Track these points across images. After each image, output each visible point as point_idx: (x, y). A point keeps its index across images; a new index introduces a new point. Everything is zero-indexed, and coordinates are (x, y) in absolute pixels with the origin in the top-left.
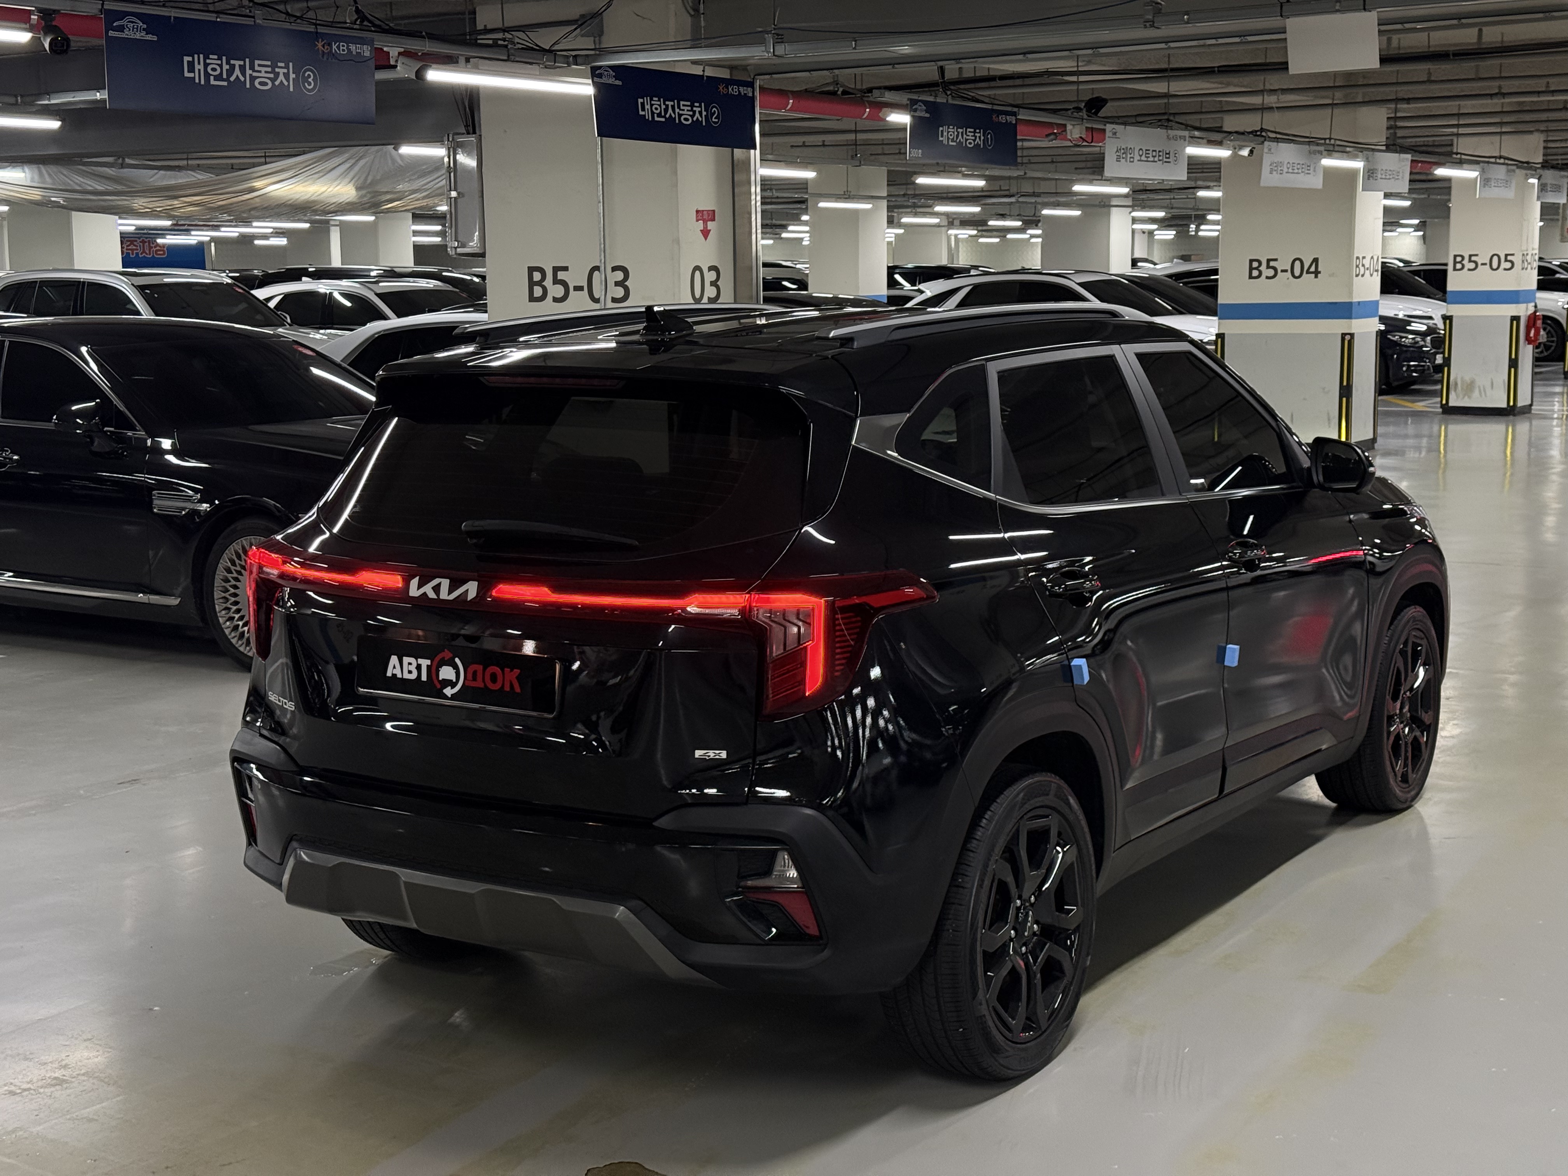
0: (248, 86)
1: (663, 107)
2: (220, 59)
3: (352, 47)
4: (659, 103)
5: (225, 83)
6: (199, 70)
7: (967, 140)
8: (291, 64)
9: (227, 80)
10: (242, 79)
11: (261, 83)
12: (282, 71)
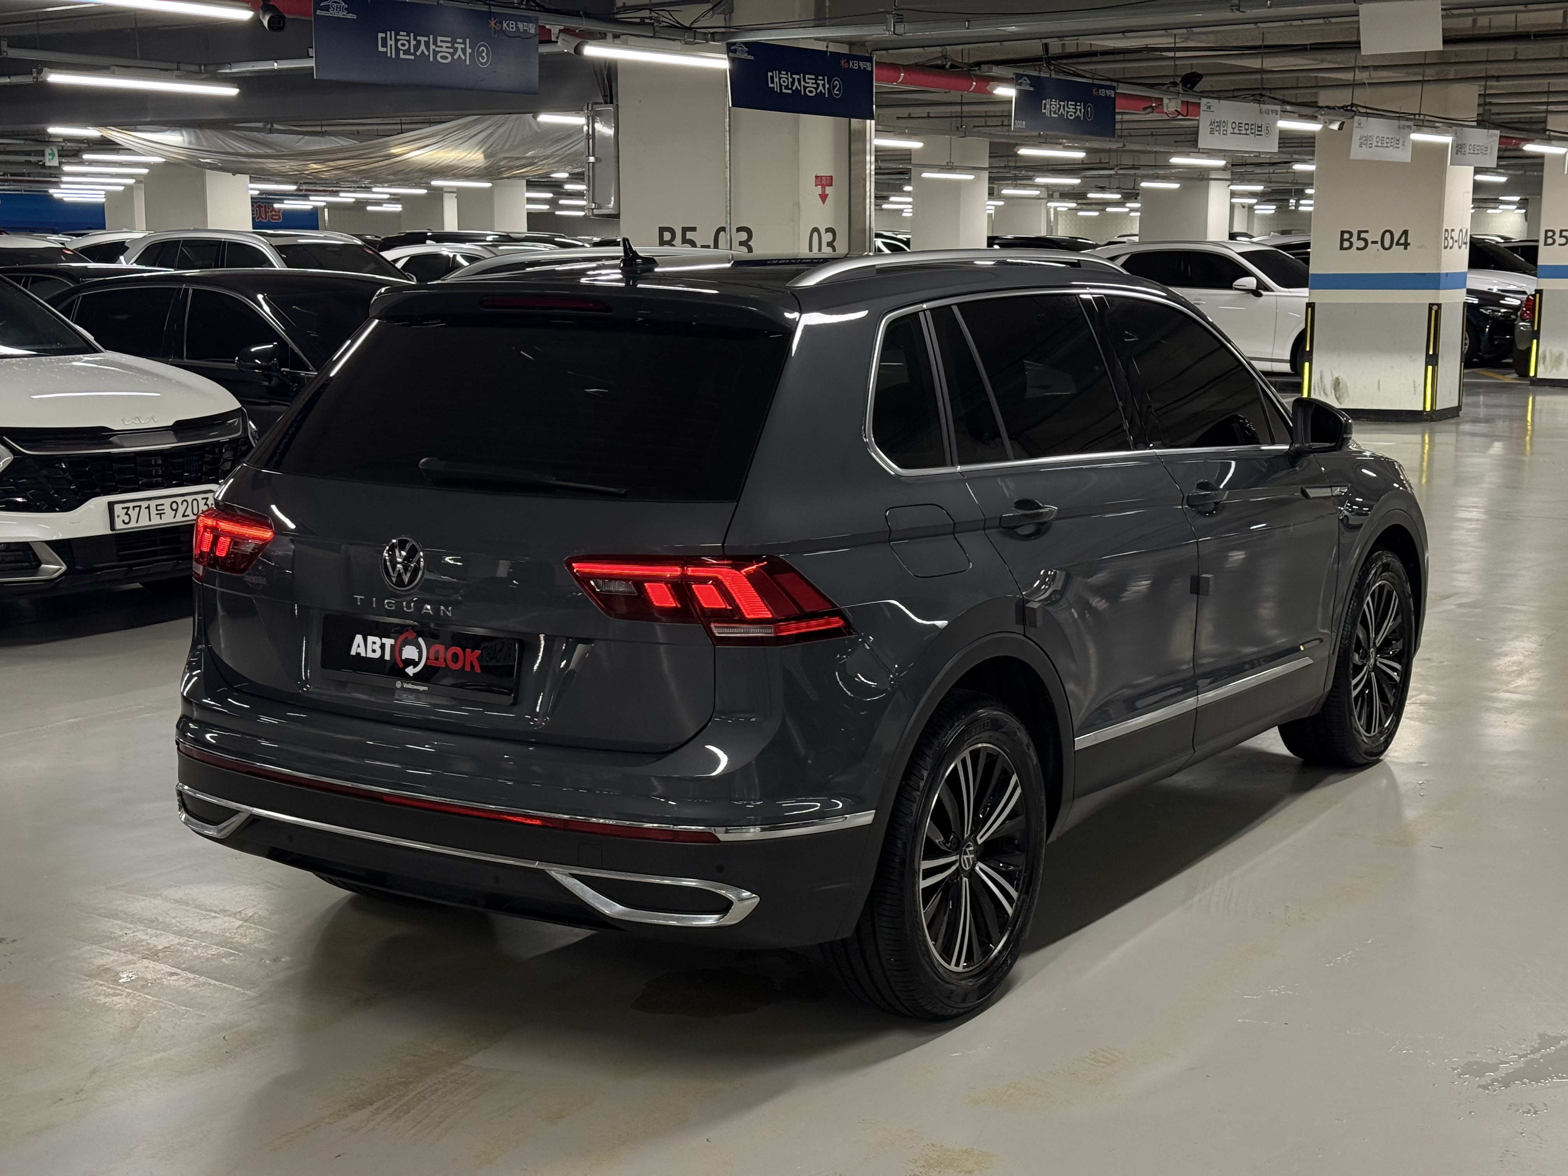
0: (431, 59)
1: (790, 80)
2: (408, 35)
3: (520, 25)
4: (786, 76)
5: (412, 57)
6: (391, 45)
7: (1068, 112)
8: (468, 40)
9: (414, 54)
10: (427, 53)
11: (443, 57)
12: (460, 46)
